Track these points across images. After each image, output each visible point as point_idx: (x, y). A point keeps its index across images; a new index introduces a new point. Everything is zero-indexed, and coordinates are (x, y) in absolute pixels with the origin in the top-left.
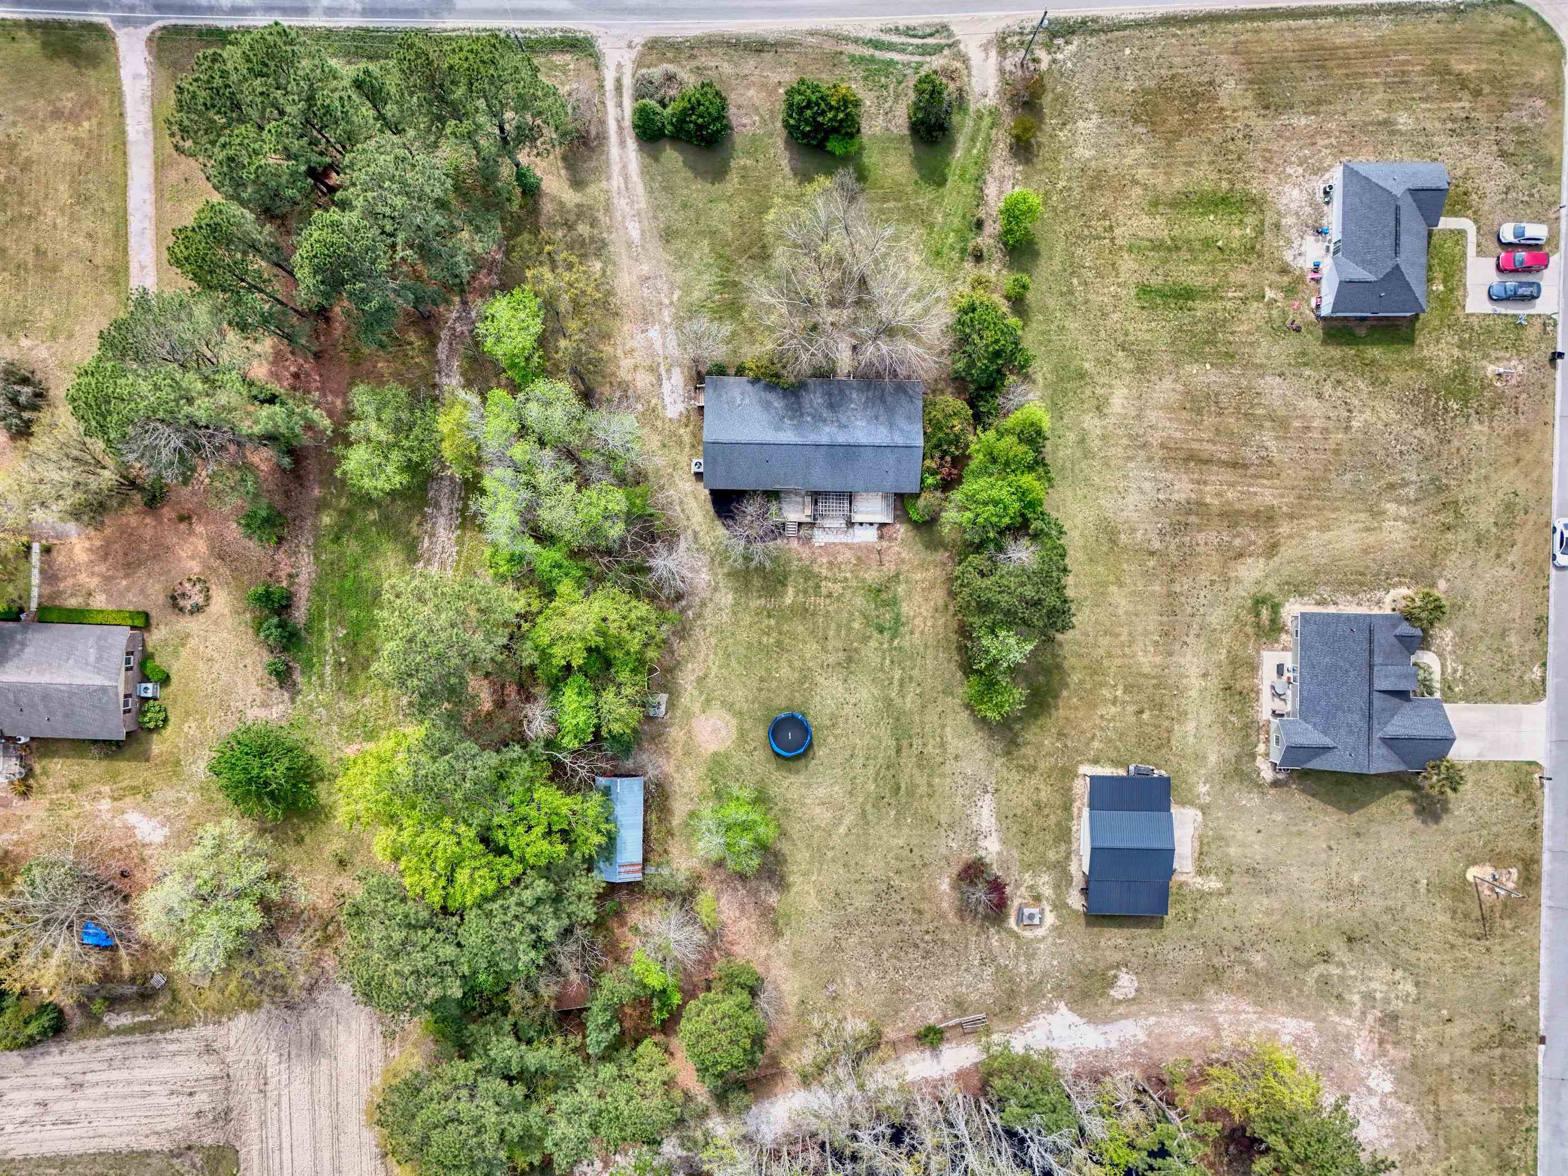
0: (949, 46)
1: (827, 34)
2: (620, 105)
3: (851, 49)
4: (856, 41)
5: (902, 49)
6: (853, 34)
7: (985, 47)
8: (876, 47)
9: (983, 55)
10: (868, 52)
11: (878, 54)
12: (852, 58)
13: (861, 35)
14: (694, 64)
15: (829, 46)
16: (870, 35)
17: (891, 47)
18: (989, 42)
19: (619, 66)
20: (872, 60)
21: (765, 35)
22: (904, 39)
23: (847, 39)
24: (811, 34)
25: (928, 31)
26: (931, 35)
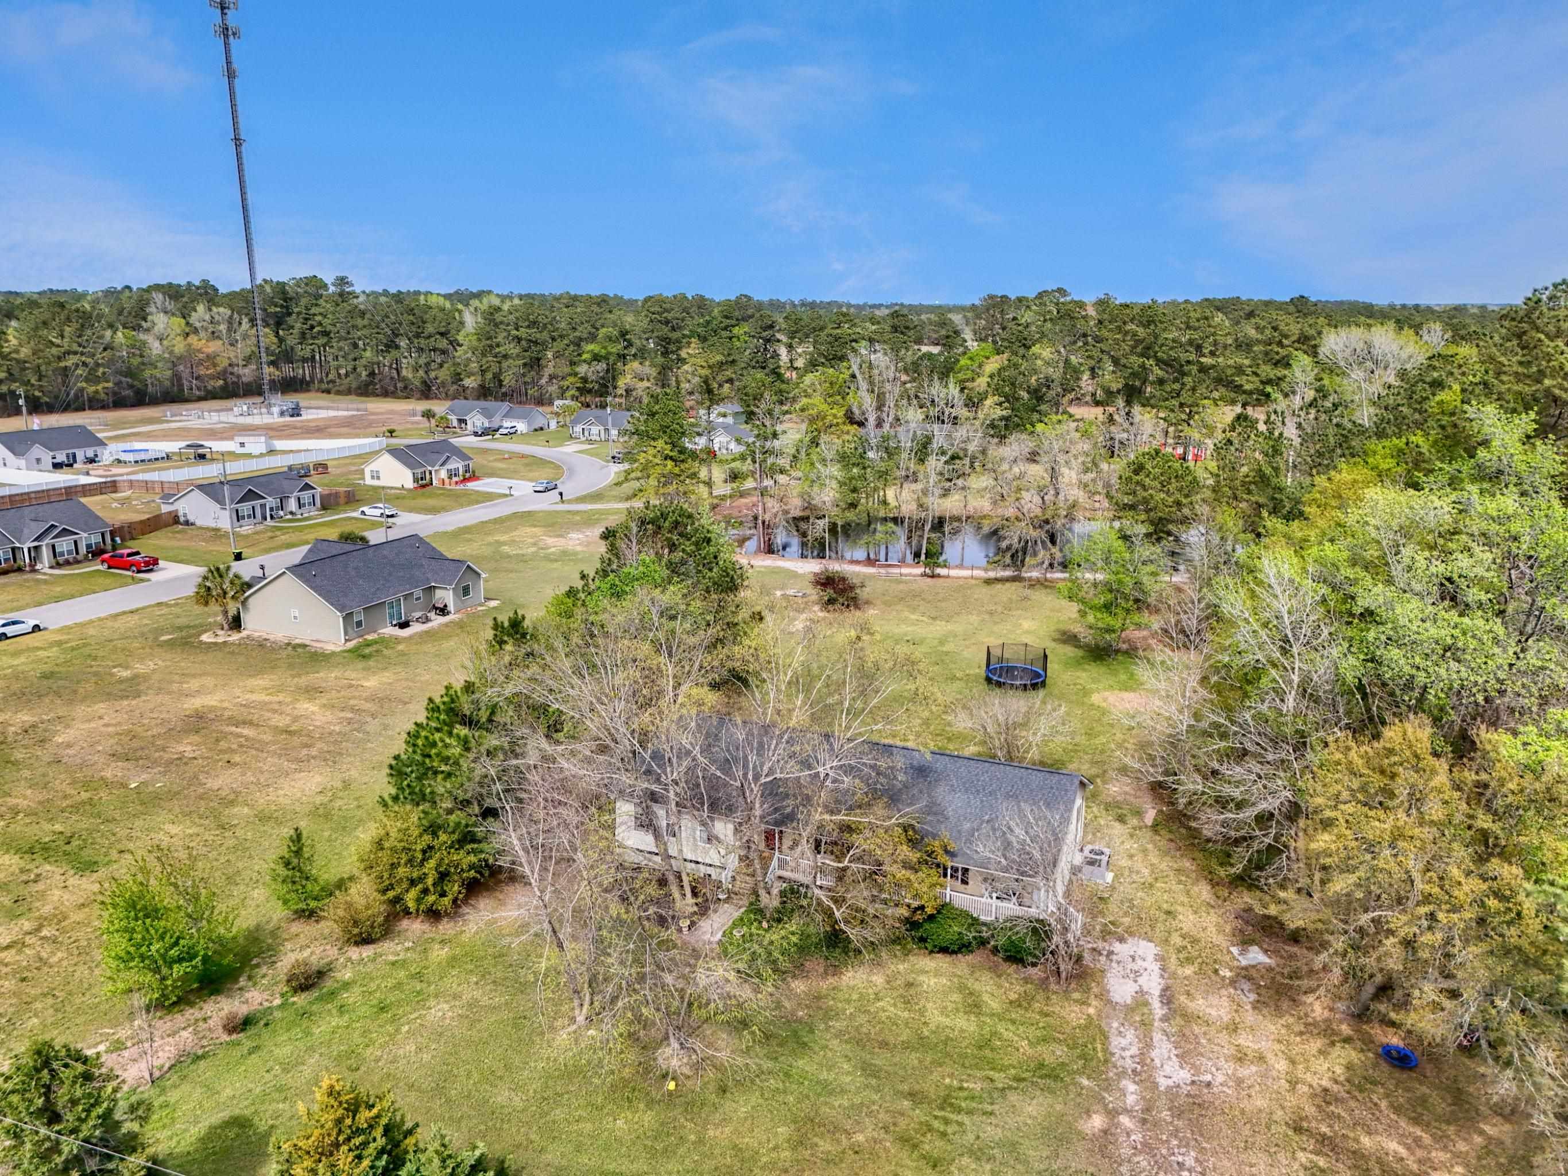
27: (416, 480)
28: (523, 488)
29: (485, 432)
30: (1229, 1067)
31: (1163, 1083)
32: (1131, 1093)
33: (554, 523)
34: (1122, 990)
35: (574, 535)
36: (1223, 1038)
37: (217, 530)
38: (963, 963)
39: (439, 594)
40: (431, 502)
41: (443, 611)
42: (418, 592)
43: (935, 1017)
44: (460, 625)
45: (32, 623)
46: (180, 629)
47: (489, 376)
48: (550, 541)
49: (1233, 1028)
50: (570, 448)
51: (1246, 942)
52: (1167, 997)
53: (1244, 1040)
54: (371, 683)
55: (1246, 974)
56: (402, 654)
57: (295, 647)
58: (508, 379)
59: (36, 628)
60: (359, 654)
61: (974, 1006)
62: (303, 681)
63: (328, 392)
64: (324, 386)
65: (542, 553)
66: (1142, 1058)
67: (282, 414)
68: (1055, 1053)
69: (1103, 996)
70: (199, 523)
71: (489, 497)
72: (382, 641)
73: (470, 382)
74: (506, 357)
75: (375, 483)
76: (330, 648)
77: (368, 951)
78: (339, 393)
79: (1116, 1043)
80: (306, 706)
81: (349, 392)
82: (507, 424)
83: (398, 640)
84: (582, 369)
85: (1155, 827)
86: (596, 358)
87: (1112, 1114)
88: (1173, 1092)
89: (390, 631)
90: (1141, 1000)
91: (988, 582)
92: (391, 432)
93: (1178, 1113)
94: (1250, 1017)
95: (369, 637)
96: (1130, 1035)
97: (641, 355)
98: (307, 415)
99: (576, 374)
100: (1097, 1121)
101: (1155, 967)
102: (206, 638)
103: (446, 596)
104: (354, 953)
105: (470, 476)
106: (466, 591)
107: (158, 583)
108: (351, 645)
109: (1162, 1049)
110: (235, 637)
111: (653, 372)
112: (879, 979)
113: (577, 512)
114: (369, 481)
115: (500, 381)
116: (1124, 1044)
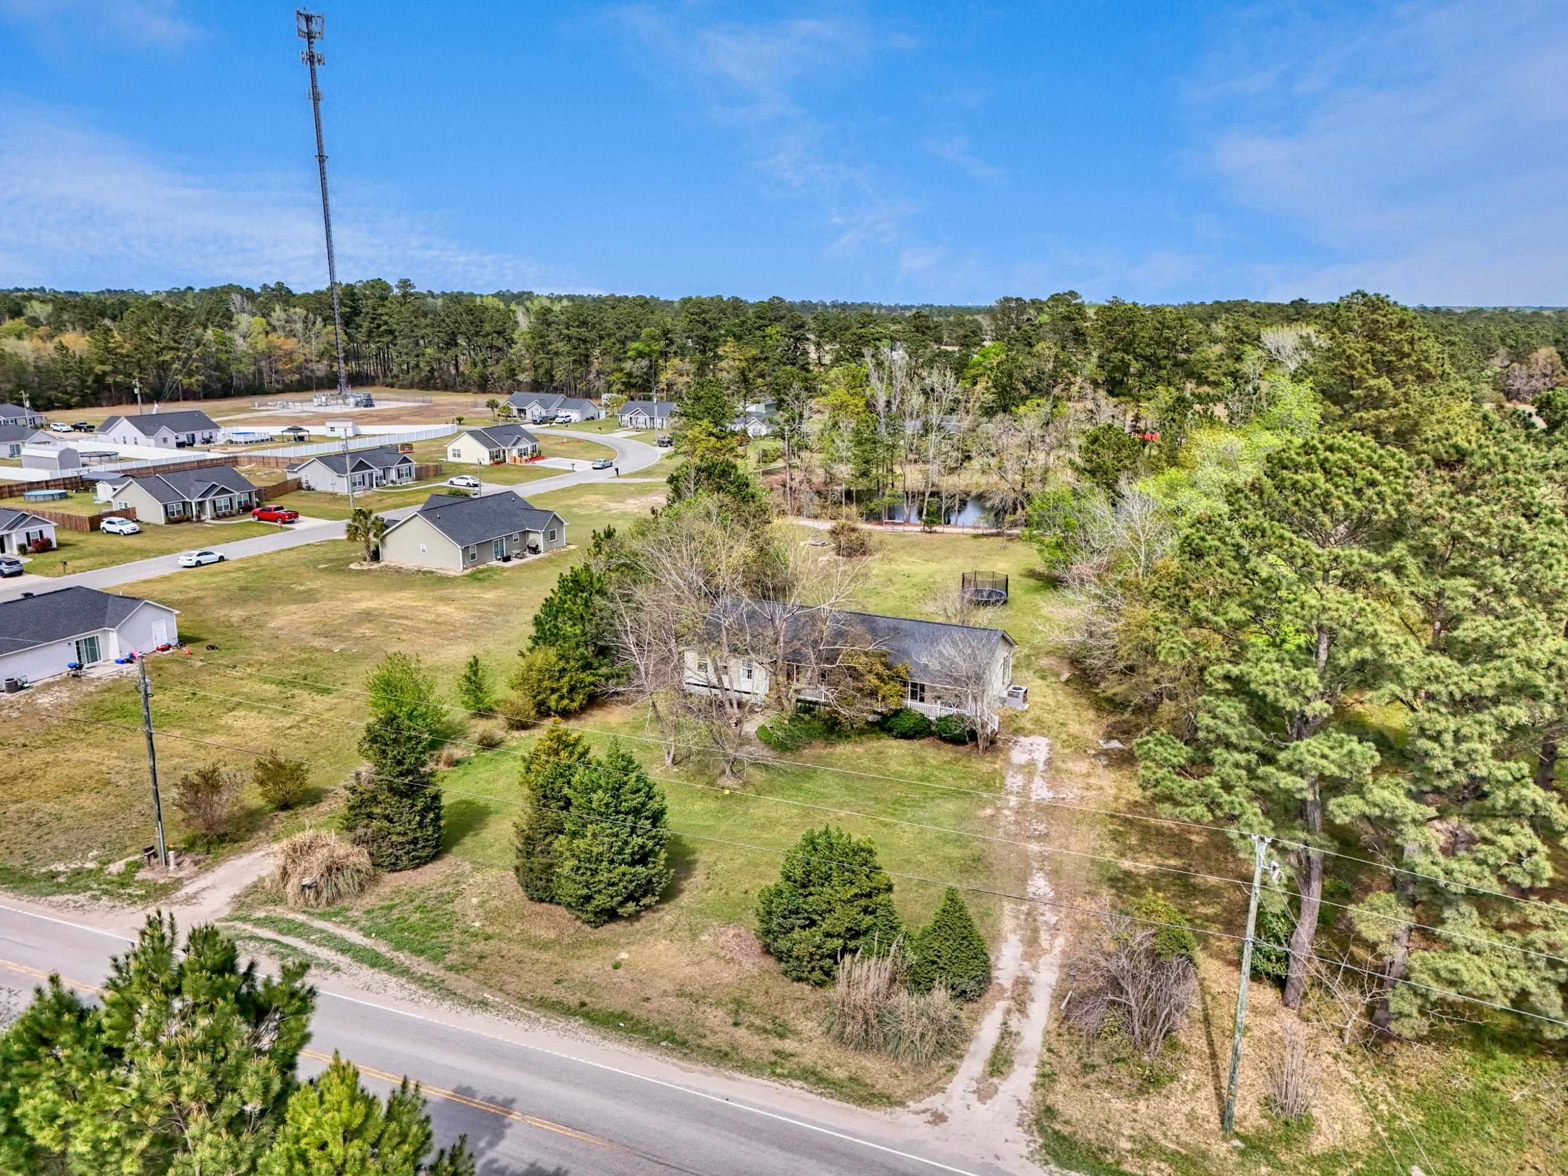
0: (245, 920)
1: (451, 994)
2: (1006, 1033)
3: (422, 966)
4: (405, 972)
5: (329, 940)
6: (393, 981)
8: (378, 956)
9: (204, 894)
10: (402, 957)
11: (383, 948)
12: (435, 959)
14: (789, 1045)
15: (464, 982)
16: (366, 973)
17: (345, 948)
18: (176, 901)
19: (984, 1094)
20: (399, 946)
21: (582, 1033)
23: (420, 979)
24: (484, 1004)
25: (252, 944)
27: (492, 458)
28: (584, 465)
29: (543, 421)
30: (1079, 792)
31: (1034, 797)
32: (1013, 801)
33: (611, 491)
34: (1019, 758)
35: (631, 501)
36: (1080, 779)
37: (334, 494)
38: (916, 744)
39: (532, 537)
40: (507, 476)
41: (535, 550)
42: (516, 535)
43: (894, 766)
44: (550, 560)
45: (219, 554)
46: (331, 561)
47: (541, 371)
48: (612, 505)
49: (1088, 775)
50: (619, 435)
51: (1109, 738)
52: (1049, 762)
53: (1093, 781)
54: (490, 595)
55: (1106, 753)
56: (508, 578)
57: (424, 573)
58: (559, 374)
59: (222, 559)
60: (475, 578)
61: (922, 762)
62: (437, 593)
63: (392, 386)
64: (389, 380)
65: (606, 514)
66: (1025, 787)
67: (357, 404)
68: (970, 784)
69: (1007, 761)
70: (318, 488)
71: (554, 472)
72: (491, 569)
73: (524, 377)
74: (557, 354)
75: (457, 460)
76: (452, 573)
77: (524, 733)
78: (402, 387)
79: (1009, 781)
80: (442, 608)
81: (411, 386)
82: (562, 413)
83: (503, 569)
84: (628, 365)
85: (1067, 682)
86: (641, 355)
87: (999, 809)
88: (1039, 801)
89: (495, 563)
90: (1032, 763)
91: (976, 536)
92: (460, 420)
93: (1040, 809)
94: (1100, 770)
95: (481, 567)
96: (1020, 777)
97: (682, 352)
98: (379, 406)
99: (621, 370)
100: (989, 811)
101: (1046, 749)
102: (352, 566)
103: (537, 539)
104: (516, 734)
105: (537, 455)
106: (553, 537)
107: (301, 531)
108: (468, 571)
109: (1039, 784)
110: (375, 566)
111: (692, 368)
112: (860, 750)
113: (632, 484)
114: (451, 458)
115: (552, 376)
116: (1014, 781)
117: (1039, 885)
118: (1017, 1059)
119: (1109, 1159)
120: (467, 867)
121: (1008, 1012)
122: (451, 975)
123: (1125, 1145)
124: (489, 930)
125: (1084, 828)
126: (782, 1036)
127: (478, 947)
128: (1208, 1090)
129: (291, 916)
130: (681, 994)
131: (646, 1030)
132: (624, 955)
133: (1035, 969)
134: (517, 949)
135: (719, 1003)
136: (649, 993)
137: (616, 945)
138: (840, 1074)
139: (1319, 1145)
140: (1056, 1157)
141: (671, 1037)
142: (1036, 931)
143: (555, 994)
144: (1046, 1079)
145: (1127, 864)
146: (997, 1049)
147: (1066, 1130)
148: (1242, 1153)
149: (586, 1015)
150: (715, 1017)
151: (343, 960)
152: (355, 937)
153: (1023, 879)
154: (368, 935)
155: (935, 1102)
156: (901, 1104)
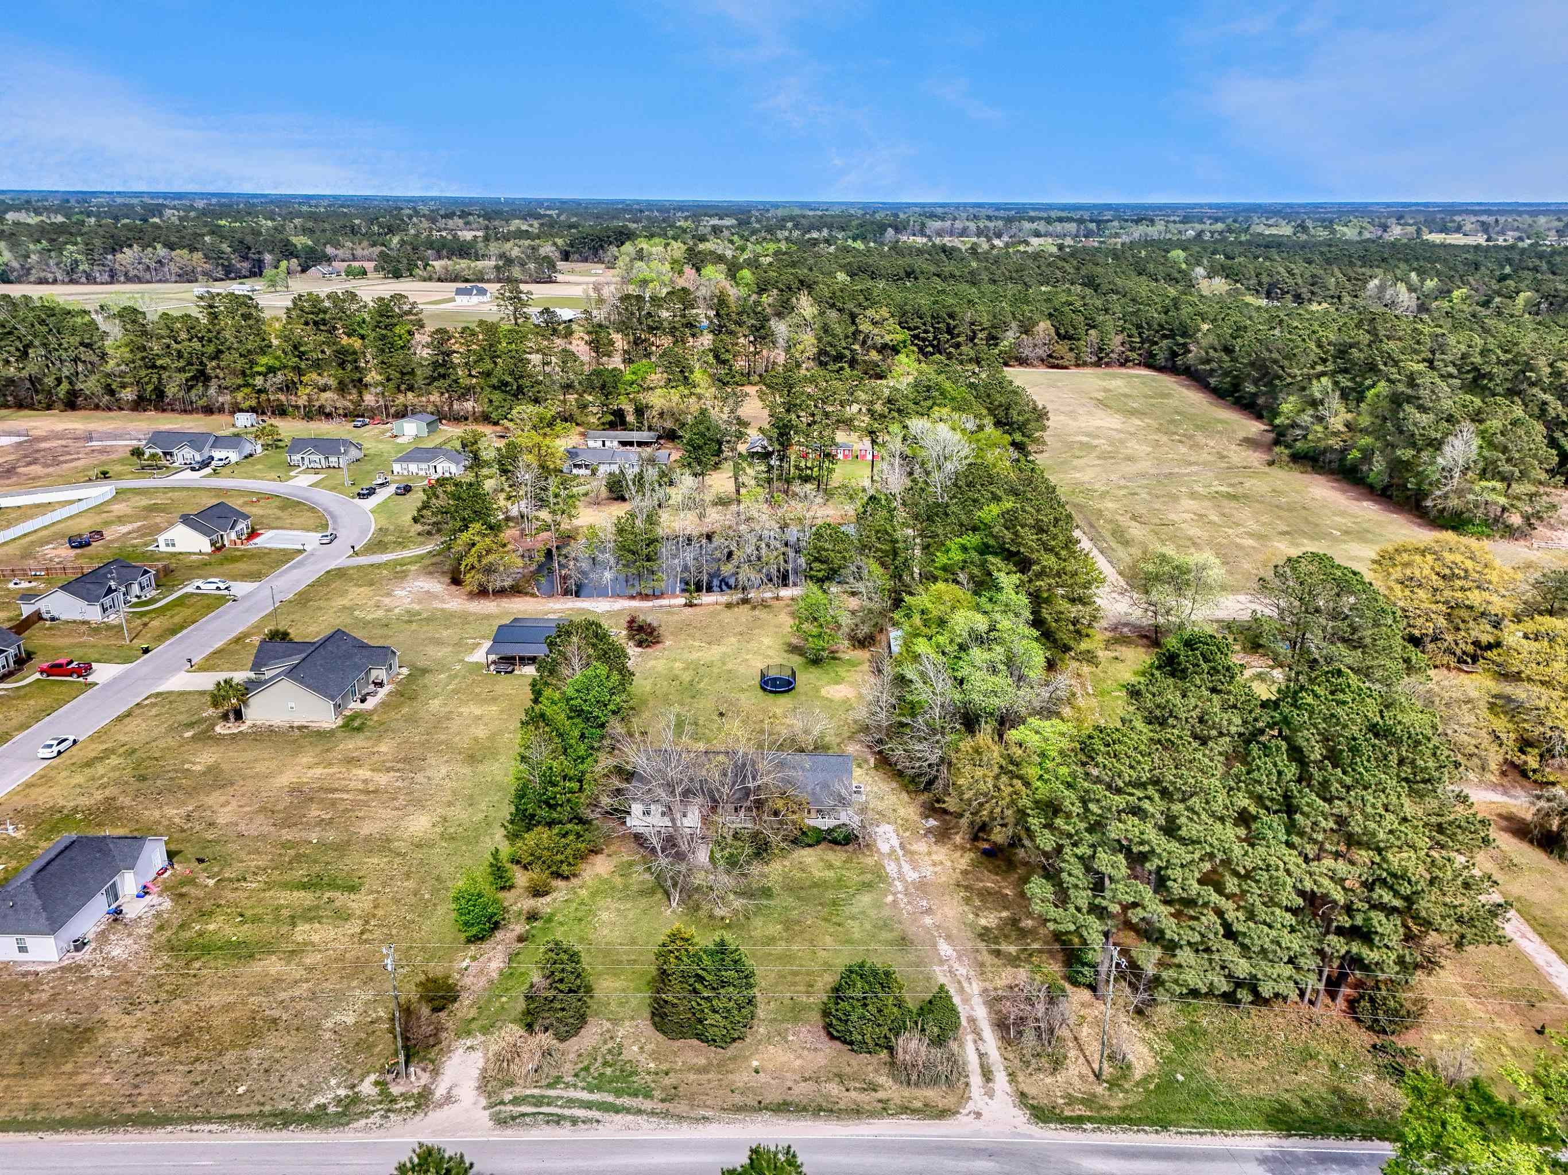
0: (502, 1103)
1: (680, 1118)
2: (981, 1055)
3: (648, 1105)
4: (639, 1112)
5: (571, 1102)
6: (641, 1119)
7: (449, 1099)
8: (612, 1104)
9: (454, 1092)
10: (626, 1101)
11: (610, 1098)
12: (648, 1096)
13: (630, 1117)
14: (881, 1095)
15: (681, 1107)
16: (618, 1118)
17: (588, 1105)
18: (441, 1106)
19: (990, 1094)
20: (618, 1093)
21: (775, 1119)
22: (567, 1112)
23: (653, 1113)
24: (705, 1119)
25: (528, 1119)
26: (524, 1115)
29: (201, 465)
30: (931, 869)
31: (909, 879)
32: (899, 886)
33: (369, 579)
34: (885, 848)
36: (927, 858)
37: (85, 622)
38: (819, 849)
40: (241, 566)
41: (380, 684)
43: (817, 874)
44: (401, 693)
45: (72, 738)
46: (190, 725)
48: (386, 601)
49: (929, 854)
50: (301, 481)
51: (927, 817)
52: (902, 846)
53: (934, 857)
54: (384, 748)
55: (929, 831)
56: (382, 723)
59: (75, 742)
60: (353, 725)
61: (830, 866)
62: (335, 754)
65: (393, 615)
66: (900, 872)
68: (868, 877)
69: (878, 851)
70: (63, 617)
71: (285, 557)
72: (359, 714)
75: (171, 549)
76: (326, 726)
79: (888, 869)
80: (358, 772)
83: (371, 713)
85: (876, 767)
87: (894, 894)
88: (913, 883)
89: (356, 706)
90: (893, 851)
93: (917, 889)
94: (935, 848)
95: (349, 713)
96: (893, 865)
100: (890, 898)
101: (894, 835)
102: (218, 729)
103: (379, 673)
105: (253, 534)
106: (390, 667)
107: (109, 685)
108: (341, 720)
109: (906, 867)
110: (243, 728)
112: (787, 863)
113: (379, 566)
114: (163, 548)
116: (891, 868)
117: (945, 949)
118: (993, 1069)
119: (1058, 1111)
120: (607, 1025)
121: (975, 1042)
122: (667, 1105)
123: (1061, 1101)
124: (664, 1067)
125: (947, 897)
126: (875, 1091)
127: (667, 1081)
128: (1081, 1060)
129: (528, 1092)
130: (805, 1080)
131: (805, 1109)
132: (755, 1063)
133: (972, 1009)
134: (692, 1077)
135: (828, 1080)
136: (789, 1084)
137: (746, 1059)
138: (918, 1104)
139: (1138, 1074)
140: (1036, 1117)
141: (820, 1109)
142: (959, 982)
143: (738, 1099)
144: (1012, 1076)
145: (983, 922)
146: (982, 1066)
147: (1035, 1102)
148: (1109, 1089)
149: (766, 1108)
150: (833, 1089)
151: (595, 1114)
152: (585, 1096)
153: (934, 945)
154: (591, 1091)
155: (970, 1106)
156: (958, 1112)
